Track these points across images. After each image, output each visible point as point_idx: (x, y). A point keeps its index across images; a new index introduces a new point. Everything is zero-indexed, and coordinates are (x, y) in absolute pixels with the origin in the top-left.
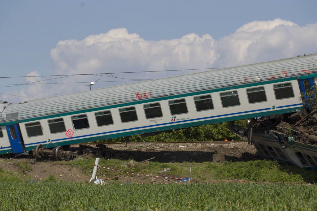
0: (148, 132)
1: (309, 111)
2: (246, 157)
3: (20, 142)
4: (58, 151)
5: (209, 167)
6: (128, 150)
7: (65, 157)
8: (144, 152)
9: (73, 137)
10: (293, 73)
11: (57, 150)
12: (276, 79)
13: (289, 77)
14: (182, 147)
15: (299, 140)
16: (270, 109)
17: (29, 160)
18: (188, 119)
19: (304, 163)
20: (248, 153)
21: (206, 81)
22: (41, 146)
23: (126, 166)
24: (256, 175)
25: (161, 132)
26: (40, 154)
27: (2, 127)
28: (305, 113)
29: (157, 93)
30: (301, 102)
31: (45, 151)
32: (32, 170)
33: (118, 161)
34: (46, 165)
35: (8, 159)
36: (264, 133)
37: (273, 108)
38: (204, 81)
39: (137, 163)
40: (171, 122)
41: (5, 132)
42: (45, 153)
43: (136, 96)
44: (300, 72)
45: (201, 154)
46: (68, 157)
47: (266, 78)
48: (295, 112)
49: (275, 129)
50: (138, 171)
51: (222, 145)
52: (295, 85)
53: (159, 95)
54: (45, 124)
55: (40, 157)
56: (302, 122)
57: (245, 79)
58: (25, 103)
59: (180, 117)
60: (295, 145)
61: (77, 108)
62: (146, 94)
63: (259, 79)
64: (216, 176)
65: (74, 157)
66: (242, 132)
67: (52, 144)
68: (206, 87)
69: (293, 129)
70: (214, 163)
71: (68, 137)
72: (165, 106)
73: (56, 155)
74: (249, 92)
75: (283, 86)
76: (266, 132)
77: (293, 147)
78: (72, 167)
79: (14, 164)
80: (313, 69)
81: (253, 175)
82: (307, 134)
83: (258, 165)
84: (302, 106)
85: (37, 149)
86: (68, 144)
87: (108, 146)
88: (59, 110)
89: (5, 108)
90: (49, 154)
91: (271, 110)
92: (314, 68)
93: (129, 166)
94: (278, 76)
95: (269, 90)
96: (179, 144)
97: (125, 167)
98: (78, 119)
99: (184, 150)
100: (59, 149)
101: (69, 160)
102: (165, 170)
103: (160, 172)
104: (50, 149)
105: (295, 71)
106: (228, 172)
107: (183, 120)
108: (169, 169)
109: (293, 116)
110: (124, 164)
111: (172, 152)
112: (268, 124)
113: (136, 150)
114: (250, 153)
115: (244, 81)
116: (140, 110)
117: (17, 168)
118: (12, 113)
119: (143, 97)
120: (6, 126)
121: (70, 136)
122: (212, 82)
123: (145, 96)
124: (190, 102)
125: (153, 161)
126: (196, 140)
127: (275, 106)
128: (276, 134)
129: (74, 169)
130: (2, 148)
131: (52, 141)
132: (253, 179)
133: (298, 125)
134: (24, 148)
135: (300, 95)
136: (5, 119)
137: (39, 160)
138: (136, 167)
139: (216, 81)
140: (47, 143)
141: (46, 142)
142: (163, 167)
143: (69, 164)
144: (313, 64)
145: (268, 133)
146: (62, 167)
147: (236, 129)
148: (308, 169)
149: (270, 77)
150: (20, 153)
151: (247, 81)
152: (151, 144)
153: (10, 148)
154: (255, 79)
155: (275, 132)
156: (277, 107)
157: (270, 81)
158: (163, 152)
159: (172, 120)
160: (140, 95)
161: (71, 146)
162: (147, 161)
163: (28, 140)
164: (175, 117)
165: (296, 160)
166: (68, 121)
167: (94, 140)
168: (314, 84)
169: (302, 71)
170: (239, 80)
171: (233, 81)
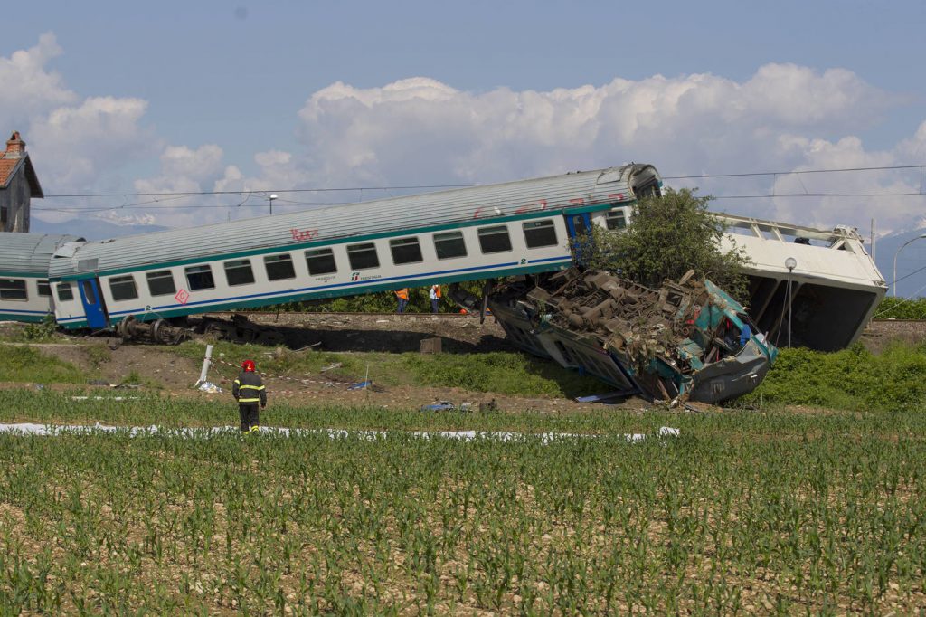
0: (312, 298)
1: (581, 269)
2: (488, 343)
3: (100, 310)
4: (159, 327)
5: (409, 362)
6: (289, 326)
7: (171, 337)
8: (313, 331)
9: (187, 302)
10: (556, 204)
11: (156, 325)
12: (528, 213)
13: (549, 210)
14: (382, 322)
15: (558, 321)
16: (517, 264)
17: (108, 342)
18: (380, 278)
19: (569, 360)
20: (491, 336)
21: (410, 212)
22: (131, 318)
23: (270, 356)
24: (482, 381)
25: (335, 299)
26: (129, 332)
27: (71, 283)
28: (576, 273)
29: (327, 232)
30: (569, 253)
31: (137, 326)
32: (110, 361)
33: (258, 347)
34: (135, 352)
35: (81, 338)
36: (509, 305)
37: (522, 263)
38: (407, 213)
39: (290, 351)
40: (350, 281)
41: (75, 290)
42: (138, 330)
43: (292, 236)
44: (568, 202)
45: (408, 336)
46: (177, 338)
47: (510, 211)
48: (557, 272)
49: (524, 298)
50: (288, 366)
51: (449, 320)
52: (559, 224)
53: (331, 235)
54: (141, 279)
55: (130, 336)
56: (569, 288)
57: (475, 211)
58: (111, 241)
59: (366, 274)
60: (551, 330)
61: (195, 253)
62: (310, 233)
63: (499, 212)
64: (417, 379)
65: (189, 338)
66: (470, 303)
67: (152, 313)
68: (409, 223)
69: (548, 301)
70: (418, 356)
72: (341, 254)
73: (156, 335)
74: (481, 235)
75: (539, 226)
76: (511, 304)
77: (550, 333)
78: (179, 356)
79: (82, 348)
80: (589, 198)
81: (477, 380)
82: (567, 311)
83: (490, 362)
84: (571, 260)
85: (123, 323)
86: (183, 314)
87: (251, 317)
88: (164, 256)
89: (77, 249)
90: (145, 331)
91: (520, 266)
92: (592, 195)
93: (275, 357)
94: (530, 208)
95: (516, 231)
96: (378, 316)
97: (268, 359)
98: (200, 272)
99: (383, 328)
100: (161, 324)
101: (179, 343)
102: (332, 367)
103: (324, 369)
104: (149, 322)
105: (560, 199)
106: (437, 373)
107: (372, 279)
108: (339, 364)
109: (555, 276)
110: (267, 354)
111: (361, 332)
112: (521, 288)
113: (302, 325)
114: (495, 335)
115: (473, 215)
116: (299, 259)
117: (87, 356)
118: (89, 258)
119: (305, 237)
120: (79, 281)
121: (183, 301)
122: (420, 214)
123: (308, 235)
124: (383, 249)
125: (315, 349)
126: (416, 308)
127: (525, 260)
128: (526, 309)
129: (181, 360)
130: (71, 318)
131: (154, 309)
132: (476, 387)
133: (560, 295)
134: (108, 319)
135: (567, 242)
136: (76, 270)
137: (126, 342)
138: (285, 359)
139: (427, 213)
140: (146, 312)
141: (143, 310)
142: (330, 361)
143: (174, 352)
144: (589, 188)
145: (515, 305)
146: (162, 357)
147: (462, 298)
148: (576, 370)
149: (517, 209)
150: (102, 328)
151: (478, 214)
152: (329, 315)
153: (85, 319)
154: (492, 212)
155: (524, 305)
156: (530, 262)
157: (518, 216)
158: (345, 332)
159: (353, 278)
160: (299, 235)
161: (191, 317)
162: (309, 349)
163: (113, 306)
164: (358, 274)
165: (556, 354)
166: (179, 276)
167: (226, 308)
168: (591, 224)
169: (571, 201)
170: (465, 212)
171: (456, 213)
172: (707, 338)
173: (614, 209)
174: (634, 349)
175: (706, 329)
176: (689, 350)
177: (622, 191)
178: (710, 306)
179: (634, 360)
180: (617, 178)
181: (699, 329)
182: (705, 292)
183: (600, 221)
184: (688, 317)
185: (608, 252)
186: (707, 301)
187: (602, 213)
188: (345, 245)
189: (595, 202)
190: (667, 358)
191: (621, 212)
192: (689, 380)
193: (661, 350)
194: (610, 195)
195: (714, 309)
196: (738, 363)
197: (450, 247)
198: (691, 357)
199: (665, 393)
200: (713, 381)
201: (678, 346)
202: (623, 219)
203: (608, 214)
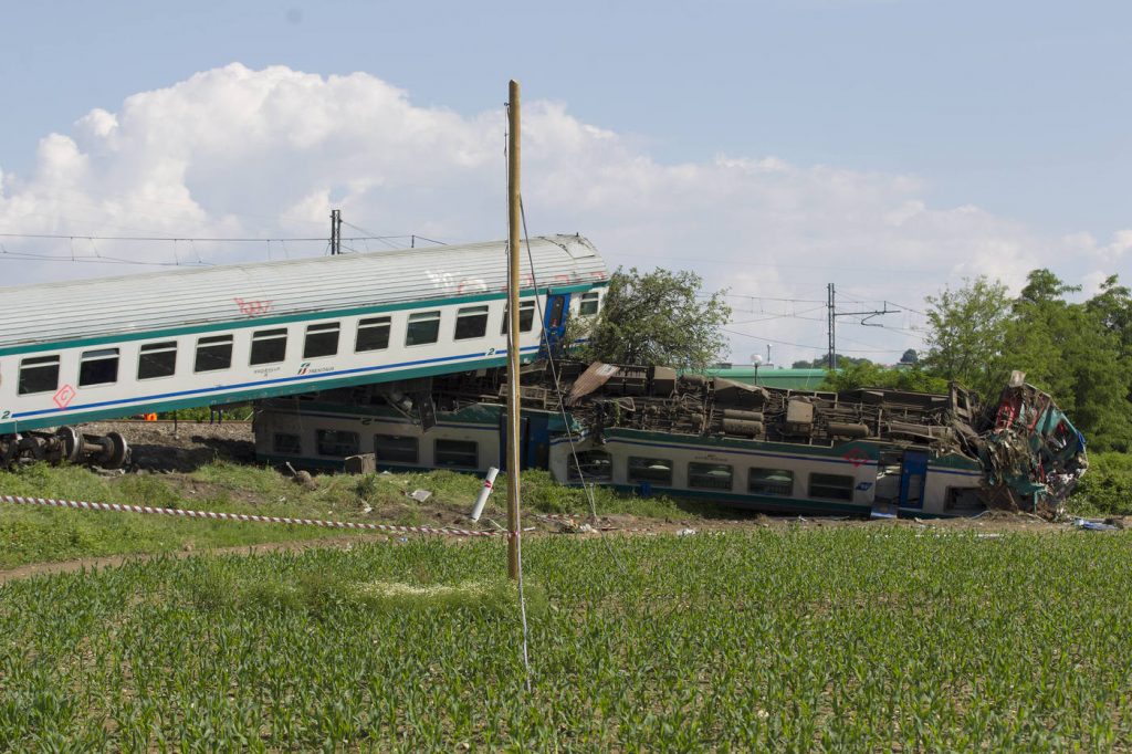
9: (69, 405)
10: (541, 280)
13: (536, 288)
16: (484, 354)
18: (332, 371)
30: (538, 342)
37: (489, 354)
40: (295, 375)
43: (238, 307)
44: (555, 279)
57: (458, 284)
59: (318, 364)
62: (263, 305)
63: (484, 287)
68: (385, 297)
71: (58, 407)
74: (460, 316)
80: (574, 275)
84: (537, 351)
91: (486, 357)
92: (577, 272)
105: (545, 275)
107: (322, 373)
119: (257, 310)
121: (63, 404)
123: (260, 307)
127: (493, 350)
135: (540, 328)
149: (503, 285)
151: (462, 289)
154: (478, 287)
156: (497, 352)
157: (504, 294)
159: (300, 371)
160: (248, 306)
164: (309, 365)
168: (568, 307)
169: (556, 277)
170: (447, 285)
171: (437, 286)
173: (592, 290)
177: (601, 269)
180: (590, 253)
183: (574, 304)
187: (581, 294)
188: (306, 324)
189: (579, 281)
191: (597, 295)
194: (592, 273)
197: (423, 331)
202: (596, 303)
203: (584, 297)
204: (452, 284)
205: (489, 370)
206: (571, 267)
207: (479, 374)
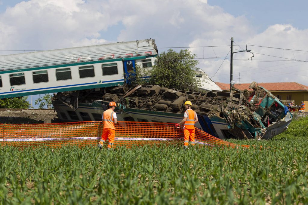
10: (119, 56)
12: (105, 60)
13: (116, 58)
16: (97, 83)
18: (25, 90)
21: (43, 59)
30: (123, 78)
37: (99, 83)
38: (41, 59)
40: (9, 91)
44: (125, 55)
47: (96, 58)
49: (101, 99)
52: (120, 65)
57: (78, 58)
59: (18, 88)
63: (90, 59)
66: (69, 101)
68: (43, 64)
72: (5, 78)
74: (80, 69)
75: (110, 66)
84: (124, 81)
91: (98, 84)
92: (137, 52)
94: (106, 57)
95: (98, 68)
105: (121, 54)
107: (20, 90)
109: (115, 89)
115: (77, 60)
122: (49, 60)
127: (101, 81)
135: (123, 73)
139: (52, 59)
144: (135, 49)
145: (91, 102)
149: (100, 58)
151: (79, 60)
154: (87, 59)
155: (102, 102)
156: (103, 82)
157: (100, 61)
159: (11, 90)
164: (14, 88)
168: (135, 65)
169: (126, 54)
170: (72, 59)
171: (68, 59)
172: (265, 111)
173: (147, 59)
174: (234, 117)
175: (264, 108)
176: (257, 117)
177: (150, 51)
178: (268, 97)
179: (232, 122)
180: (148, 45)
181: (261, 108)
182: (264, 91)
183: (139, 64)
184: (256, 102)
185: (142, 78)
186: (267, 95)
187: (141, 60)
188: (8, 74)
189: (138, 55)
190: (248, 120)
191: (150, 60)
192: (260, 130)
193: (246, 117)
194: (145, 52)
195: (270, 99)
196: (284, 122)
197: (63, 75)
198: (259, 120)
199: (245, 136)
200: (272, 130)
201: (253, 115)
202: (151, 63)
203: (143, 61)
204: (75, 58)
205: (101, 88)
206: (135, 51)
207: (96, 90)
